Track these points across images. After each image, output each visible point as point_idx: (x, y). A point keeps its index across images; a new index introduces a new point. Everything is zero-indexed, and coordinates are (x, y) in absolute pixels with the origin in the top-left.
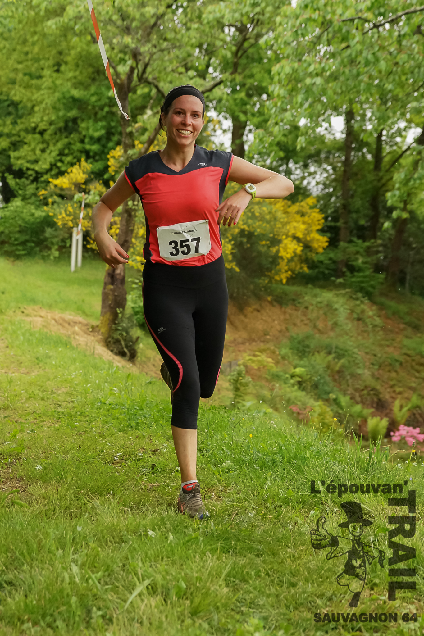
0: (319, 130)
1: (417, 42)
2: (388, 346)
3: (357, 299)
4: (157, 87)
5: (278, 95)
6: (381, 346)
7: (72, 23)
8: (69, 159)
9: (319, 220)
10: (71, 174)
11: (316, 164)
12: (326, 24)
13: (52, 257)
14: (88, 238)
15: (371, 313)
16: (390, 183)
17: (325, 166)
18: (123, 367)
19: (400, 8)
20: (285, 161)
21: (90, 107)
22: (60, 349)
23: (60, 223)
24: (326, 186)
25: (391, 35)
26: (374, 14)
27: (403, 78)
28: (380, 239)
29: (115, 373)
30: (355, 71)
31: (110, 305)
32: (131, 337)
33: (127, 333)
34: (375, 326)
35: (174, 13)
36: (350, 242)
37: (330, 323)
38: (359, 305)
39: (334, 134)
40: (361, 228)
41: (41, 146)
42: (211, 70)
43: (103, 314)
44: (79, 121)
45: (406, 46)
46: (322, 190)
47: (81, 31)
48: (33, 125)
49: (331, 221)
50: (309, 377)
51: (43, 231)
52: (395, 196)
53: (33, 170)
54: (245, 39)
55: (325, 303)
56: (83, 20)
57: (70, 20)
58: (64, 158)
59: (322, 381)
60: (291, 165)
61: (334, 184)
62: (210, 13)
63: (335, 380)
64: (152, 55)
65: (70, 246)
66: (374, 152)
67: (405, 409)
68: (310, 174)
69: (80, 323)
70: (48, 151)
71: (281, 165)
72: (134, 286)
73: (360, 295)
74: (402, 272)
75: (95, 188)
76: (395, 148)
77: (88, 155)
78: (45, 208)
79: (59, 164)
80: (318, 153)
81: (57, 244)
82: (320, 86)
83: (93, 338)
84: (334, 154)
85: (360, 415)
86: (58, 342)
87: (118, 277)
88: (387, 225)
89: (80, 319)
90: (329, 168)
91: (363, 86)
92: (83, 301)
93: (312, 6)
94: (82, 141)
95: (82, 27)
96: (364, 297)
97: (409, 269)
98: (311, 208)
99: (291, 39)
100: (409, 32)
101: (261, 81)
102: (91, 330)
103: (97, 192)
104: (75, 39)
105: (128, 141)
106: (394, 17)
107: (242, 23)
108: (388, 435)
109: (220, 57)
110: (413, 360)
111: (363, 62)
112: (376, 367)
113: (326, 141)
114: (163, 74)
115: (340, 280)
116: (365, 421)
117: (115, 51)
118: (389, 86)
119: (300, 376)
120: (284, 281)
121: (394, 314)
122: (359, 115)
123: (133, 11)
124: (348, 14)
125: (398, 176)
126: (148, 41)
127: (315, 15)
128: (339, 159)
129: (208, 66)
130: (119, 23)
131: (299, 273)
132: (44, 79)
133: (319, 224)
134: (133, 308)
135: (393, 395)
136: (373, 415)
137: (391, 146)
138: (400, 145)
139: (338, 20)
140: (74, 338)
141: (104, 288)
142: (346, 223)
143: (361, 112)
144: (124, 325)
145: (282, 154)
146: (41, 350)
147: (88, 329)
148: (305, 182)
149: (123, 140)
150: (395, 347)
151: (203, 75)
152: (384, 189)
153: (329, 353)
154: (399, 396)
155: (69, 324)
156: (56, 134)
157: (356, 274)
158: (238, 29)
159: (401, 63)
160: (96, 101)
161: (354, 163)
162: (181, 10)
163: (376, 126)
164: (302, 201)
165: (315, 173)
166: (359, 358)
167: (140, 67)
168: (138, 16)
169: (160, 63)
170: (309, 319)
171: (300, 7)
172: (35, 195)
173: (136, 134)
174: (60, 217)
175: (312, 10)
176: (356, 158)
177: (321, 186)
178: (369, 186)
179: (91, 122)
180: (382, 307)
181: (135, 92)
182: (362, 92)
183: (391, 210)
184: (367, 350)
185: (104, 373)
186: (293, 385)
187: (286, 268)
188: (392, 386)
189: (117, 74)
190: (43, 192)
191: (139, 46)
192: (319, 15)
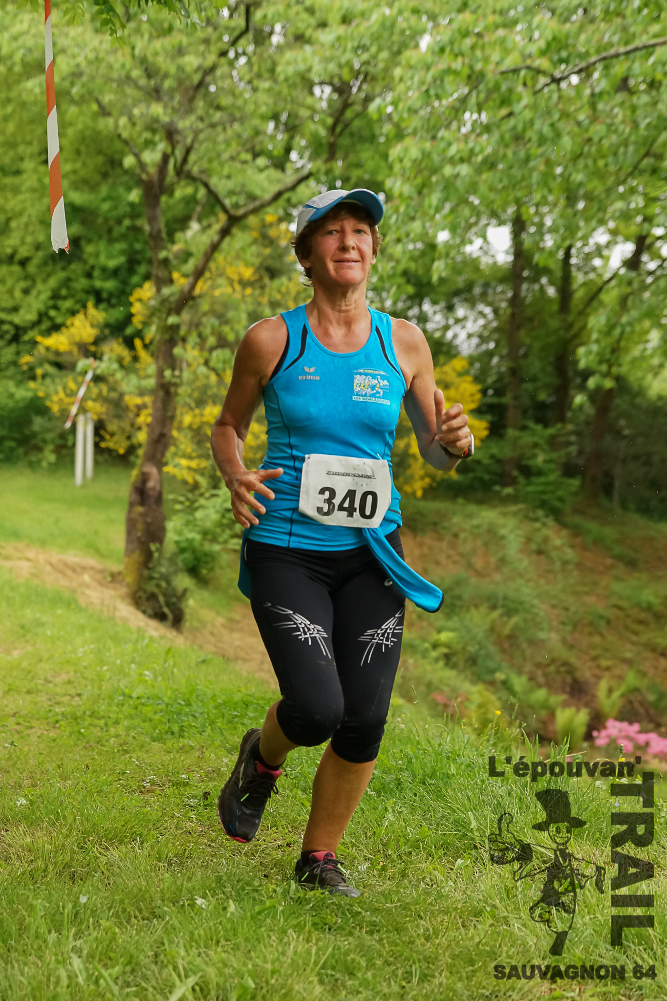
0: (468, 249)
1: (622, 104)
2: (587, 594)
3: (536, 520)
4: (206, 185)
5: (401, 195)
6: (576, 594)
7: (66, 84)
8: (67, 304)
9: (472, 395)
10: (73, 330)
11: (466, 305)
12: (474, 79)
13: (44, 464)
14: (102, 432)
15: (558, 542)
16: (584, 333)
17: (481, 307)
18: (161, 637)
19: (592, 51)
20: (417, 302)
21: (100, 220)
22: (59, 612)
23: (55, 408)
24: (483, 339)
25: (579, 95)
26: (551, 60)
27: (601, 163)
28: (571, 422)
29: (147, 646)
30: (522, 154)
31: (139, 539)
32: (174, 590)
33: (168, 582)
34: (565, 563)
35: (231, 64)
36: (524, 428)
37: (493, 560)
38: (538, 530)
39: (493, 256)
40: (541, 407)
41: (23, 284)
42: (294, 156)
43: (128, 552)
44: (83, 243)
45: (604, 111)
46: (478, 346)
47: (82, 97)
48: (9, 251)
49: (493, 395)
50: (460, 646)
51: (30, 422)
52: (590, 352)
53: (11, 323)
54: (346, 105)
55: (485, 527)
56: (84, 79)
57: (64, 79)
58: (60, 303)
59: (483, 652)
60: (427, 307)
61: (496, 336)
62: (288, 63)
63: (503, 651)
64: (197, 133)
65: (74, 445)
66: (559, 283)
67: (616, 695)
68: (458, 321)
69: (92, 568)
70: (34, 292)
71: (410, 308)
72: (178, 507)
73: (540, 513)
74: (608, 475)
75: (112, 350)
76: (592, 276)
77: (99, 298)
78: (32, 384)
79: (52, 313)
80: (469, 287)
81: (53, 441)
82: (467, 179)
83: (112, 592)
84: (494, 289)
85: (545, 706)
86: (57, 600)
87: (151, 493)
88: (579, 399)
89: (91, 561)
90: (488, 310)
91: (535, 177)
92: (96, 533)
93: (452, 50)
94: (89, 275)
95: (83, 91)
96: (547, 516)
97: (618, 471)
98: (460, 375)
99: (418, 104)
100: (608, 88)
101: (374, 173)
102: (109, 579)
103: (114, 357)
104: (73, 110)
105: (162, 273)
106: (583, 65)
107: (340, 78)
108: (588, 737)
109: (308, 136)
110: (628, 616)
111: (535, 138)
112: (569, 628)
113: (482, 267)
114: (215, 164)
115: (509, 490)
116: (552, 715)
117: (138, 128)
118: (578, 177)
119: (447, 645)
120: (419, 493)
121: (596, 542)
122: (533, 224)
123: (164, 63)
124: (510, 62)
125: (597, 321)
126: (190, 110)
127: (457, 65)
128: (502, 296)
129: (288, 150)
130: (143, 82)
131: (443, 480)
132: (25, 176)
133: (473, 401)
134: (177, 543)
135: (597, 672)
136: (565, 705)
137: (586, 273)
138: (600, 271)
139: (493, 72)
140: (83, 593)
141: (130, 511)
142: (516, 398)
143: (536, 219)
144: (163, 570)
145: (410, 289)
146: (29, 614)
147: (104, 578)
148: (449, 335)
149: (154, 271)
150: (598, 595)
151: (280, 163)
152: (576, 342)
153: (494, 607)
154: (607, 674)
155: (74, 570)
156: (45, 263)
157: (534, 479)
158: (336, 89)
159: (596, 139)
160: (110, 210)
161: (529, 300)
162: (243, 60)
163: (559, 241)
164: (445, 364)
165: (465, 318)
166: (542, 613)
167: (179, 153)
168: (173, 70)
169: (210, 146)
170: (461, 555)
171: (433, 53)
172: (15, 363)
173: (174, 262)
174: (55, 398)
175: (452, 57)
176: (530, 295)
177: (475, 341)
178: (552, 339)
179: (102, 245)
180: (576, 531)
181: (171, 194)
182: (535, 187)
183: (586, 374)
184: (554, 602)
185: (129, 647)
186: (437, 660)
187: (422, 472)
188: (595, 659)
189: (142, 165)
190: (26, 359)
191: (176, 119)
192: (463, 64)
